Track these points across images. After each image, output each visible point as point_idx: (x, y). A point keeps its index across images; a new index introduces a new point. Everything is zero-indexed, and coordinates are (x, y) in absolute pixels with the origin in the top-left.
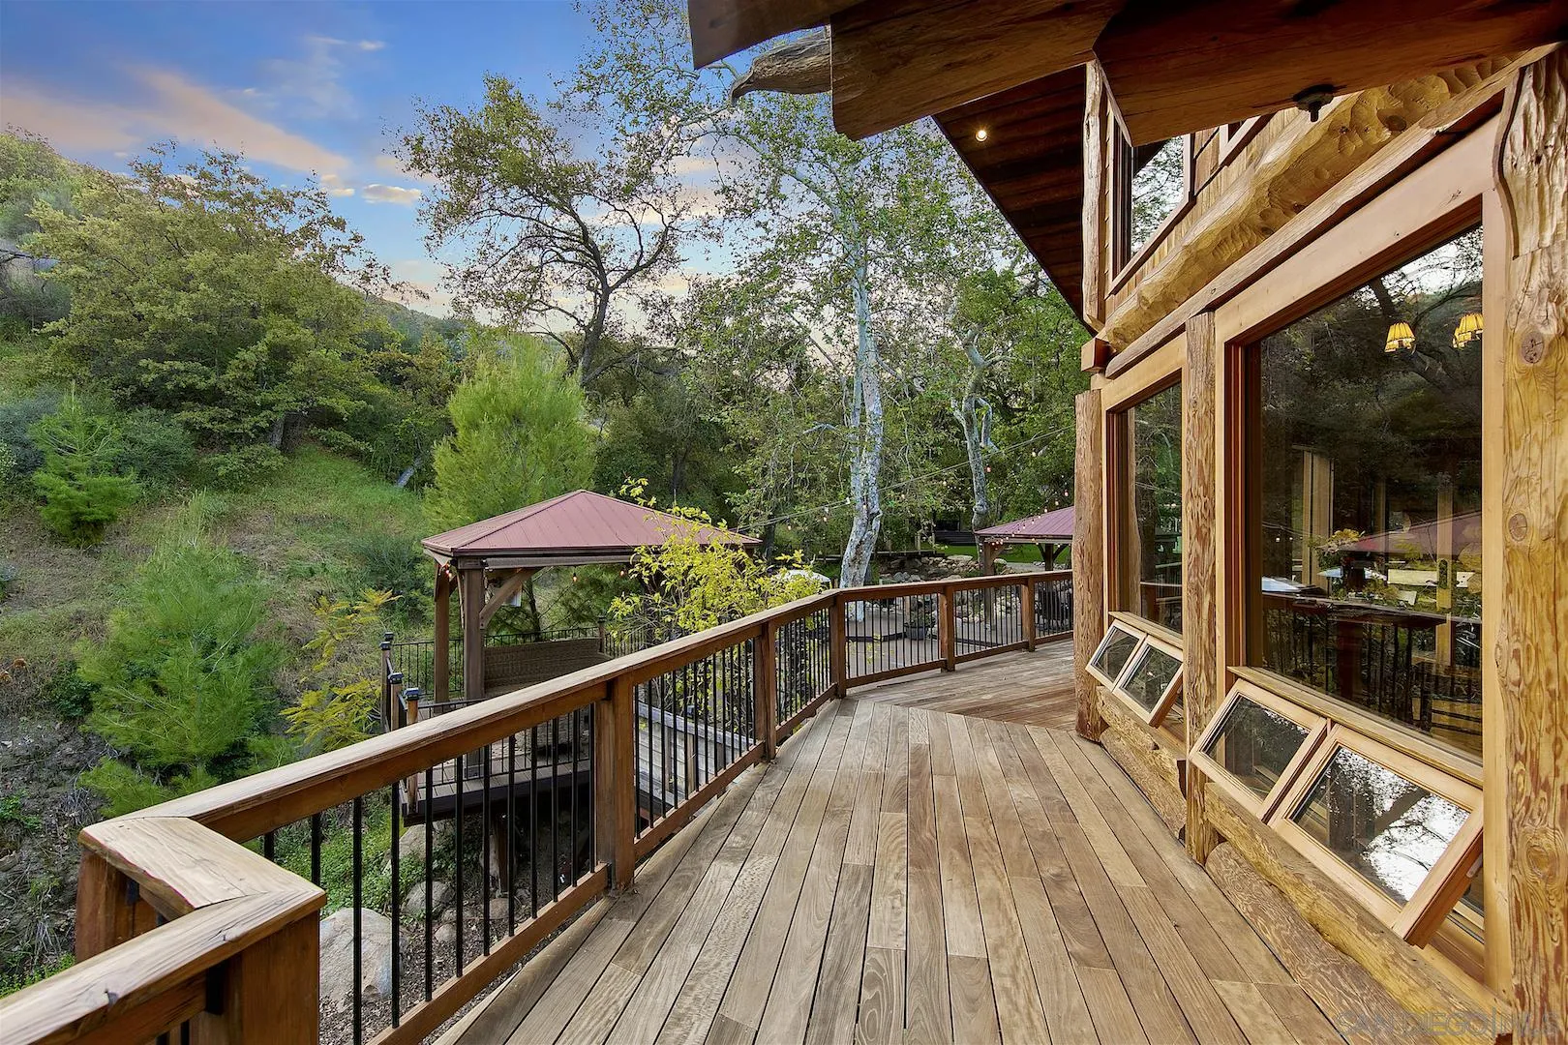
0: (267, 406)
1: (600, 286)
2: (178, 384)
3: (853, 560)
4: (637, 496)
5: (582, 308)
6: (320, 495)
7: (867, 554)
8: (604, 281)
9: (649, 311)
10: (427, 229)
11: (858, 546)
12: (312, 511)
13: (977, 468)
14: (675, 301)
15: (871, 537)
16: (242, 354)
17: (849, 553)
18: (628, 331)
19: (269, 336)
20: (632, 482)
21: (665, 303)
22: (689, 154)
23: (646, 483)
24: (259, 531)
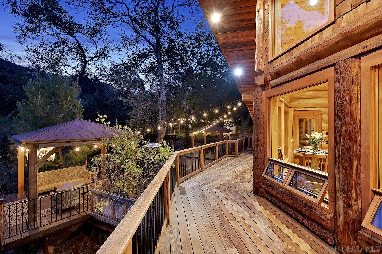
1: (84, 61)
3: (160, 138)
4: (103, 122)
5: (78, 66)
7: (163, 136)
8: (85, 59)
9: (99, 70)
11: (161, 134)
14: (107, 68)
15: (164, 132)
17: (158, 136)
18: (92, 75)
20: (101, 117)
21: (104, 69)
22: (113, 26)
23: (106, 117)
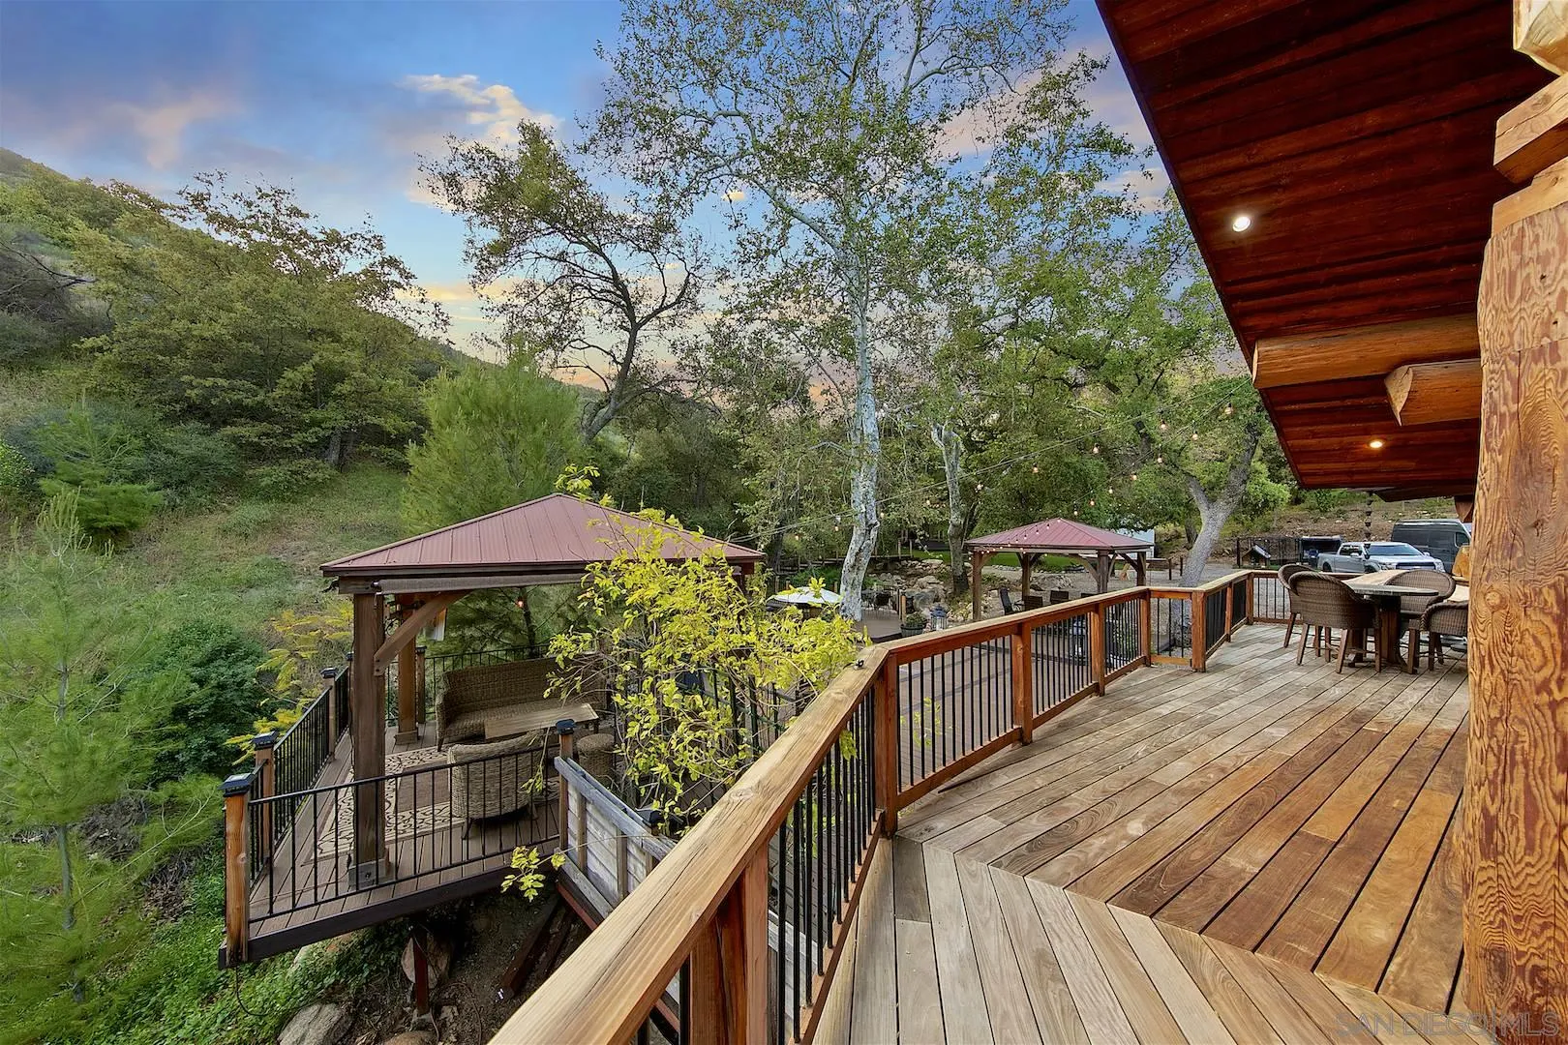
0: (315, 423)
1: (630, 324)
2: (223, 400)
3: (853, 566)
5: (616, 345)
6: (370, 505)
7: (865, 561)
8: (633, 319)
10: (471, 268)
11: (857, 554)
12: (360, 520)
13: (953, 487)
15: (869, 545)
16: (289, 374)
17: (849, 559)
19: (316, 358)
24: (303, 538)
